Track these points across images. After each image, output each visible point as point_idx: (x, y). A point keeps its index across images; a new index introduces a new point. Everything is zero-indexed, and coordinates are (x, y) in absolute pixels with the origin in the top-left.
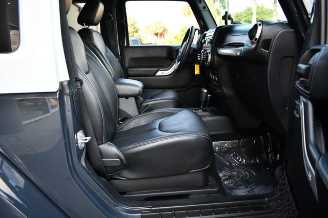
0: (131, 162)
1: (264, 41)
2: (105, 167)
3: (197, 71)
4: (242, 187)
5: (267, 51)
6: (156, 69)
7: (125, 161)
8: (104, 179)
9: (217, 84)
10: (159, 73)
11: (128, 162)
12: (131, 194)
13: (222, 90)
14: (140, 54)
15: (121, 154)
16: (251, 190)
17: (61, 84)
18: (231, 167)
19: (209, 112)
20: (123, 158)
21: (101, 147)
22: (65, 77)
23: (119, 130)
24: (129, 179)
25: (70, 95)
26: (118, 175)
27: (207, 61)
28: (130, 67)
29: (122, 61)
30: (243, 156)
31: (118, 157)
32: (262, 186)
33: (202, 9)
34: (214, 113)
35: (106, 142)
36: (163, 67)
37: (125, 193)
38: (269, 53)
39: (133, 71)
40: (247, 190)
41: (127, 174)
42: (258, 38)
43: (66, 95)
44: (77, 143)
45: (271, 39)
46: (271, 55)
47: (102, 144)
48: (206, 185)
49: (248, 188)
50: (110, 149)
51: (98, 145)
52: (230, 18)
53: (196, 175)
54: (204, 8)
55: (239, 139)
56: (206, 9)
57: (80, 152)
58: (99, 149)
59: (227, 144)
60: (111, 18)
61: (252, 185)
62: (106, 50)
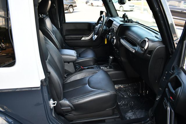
0: (77, 108)
2: (63, 111)
4: (130, 111)
5: (150, 56)
6: (81, 36)
10: (83, 39)
11: (75, 108)
13: (121, 58)
16: (135, 113)
17: (42, 81)
19: (114, 69)
20: (72, 106)
25: (46, 86)
26: (69, 113)
27: (113, 43)
28: (66, 35)
30: (130, 92)
32: (140, 110)
33: (108, 2)
35: (63, 99)
40: (132, 113)
41: (74, 113)
42: (146, 49)
43: (44, 86)
44: (50, 106)
45: (153, 50)
47: (61, 100)
48: (113, 114)
49: (133, 112)
50: (65, 102)
51: (59, 101)
53: (109, 110)
56: (111, 2)
57: (51, 110)
58: (60, 104)
60: (55, 7)
61: (135, 110)
62: (53, 27)
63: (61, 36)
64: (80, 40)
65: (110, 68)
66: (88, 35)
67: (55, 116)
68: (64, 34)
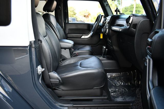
0: (64, 82)
1: (133, 24)
2: (51, 83)
3: (101, 37)
4: (120, 97)
5: (135, 30)
6: (81, 35)
7: (61, 81)
8: (50, 90)
9: (111, 44)
10: (83, 37)
12: (64, 98)
13: (113, 47)
14: (74, 27)
15: (59, 78)
16: (125, 98)
17: (31, 42)
18: (116, 87)
19: (106, 58)
20: (60, 79)
21: (50, 73)
22: (33, 39)
23: (60, 65)
24: (63, 90)
25: (34, 48)
26: (58, 88)
27: (106, 33)
28: (69, 33)
29: (64, 30)
30: (122, 81)
31: (58, 79)
32: (130, 97)
33: (106, 6)
34: (108, 59)
35: (52, 71)
36: (85, 34)
37: (61, 97)
38: (136, 31)
39: (70, 35)
41: (62, 87)
42: (130, 23)
43: (33, 48)
44: (38, 71)
45: (137, 24)
46: (137, 32)
48: (101, 95)
49: (123, 98)
50: (54, 75)
51: (48, 73)
52: (119, 11)
53: (96, 90)
54: (107, 5)
55: (120, 73)
56: (108, 6)
57: (39, 76)
58: (49, 75)
59: (114, 75)
60: (60, 8)
61: (125, 96)
62: (57, 25)
63: (64, 34)
64: (80, 38)
65: (104, 57)
66: (87, 34)
67: (41, 82)
68: (67, 32)
